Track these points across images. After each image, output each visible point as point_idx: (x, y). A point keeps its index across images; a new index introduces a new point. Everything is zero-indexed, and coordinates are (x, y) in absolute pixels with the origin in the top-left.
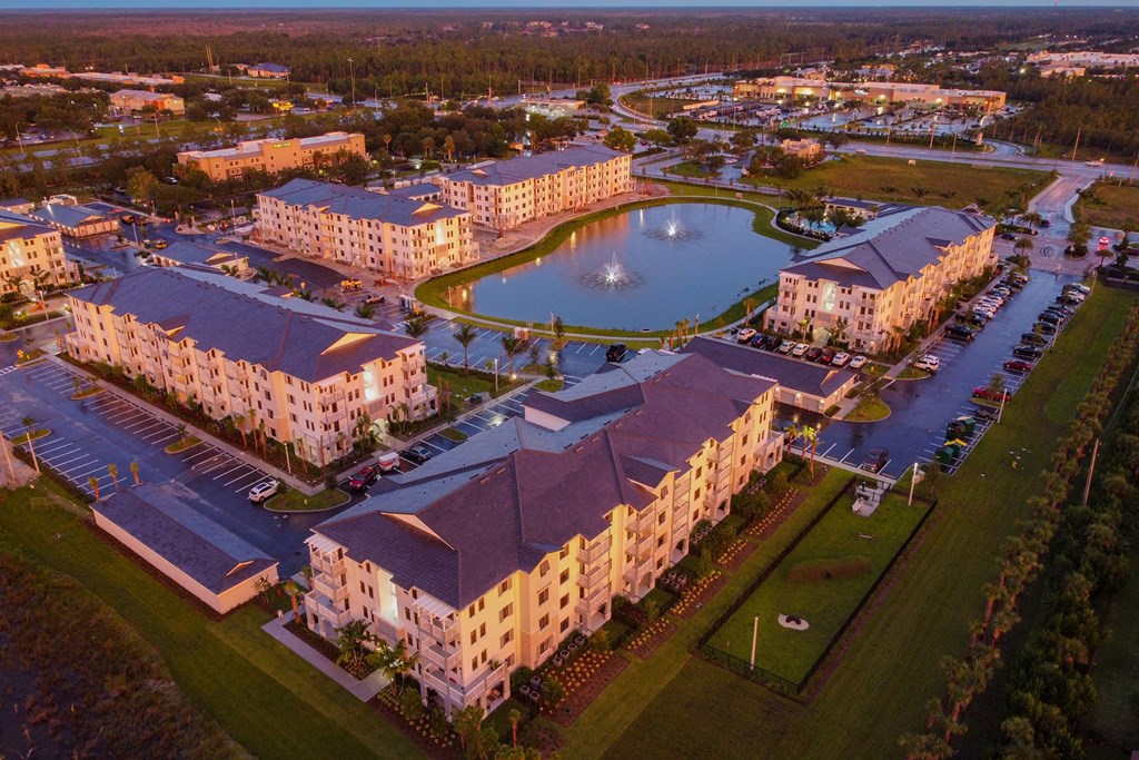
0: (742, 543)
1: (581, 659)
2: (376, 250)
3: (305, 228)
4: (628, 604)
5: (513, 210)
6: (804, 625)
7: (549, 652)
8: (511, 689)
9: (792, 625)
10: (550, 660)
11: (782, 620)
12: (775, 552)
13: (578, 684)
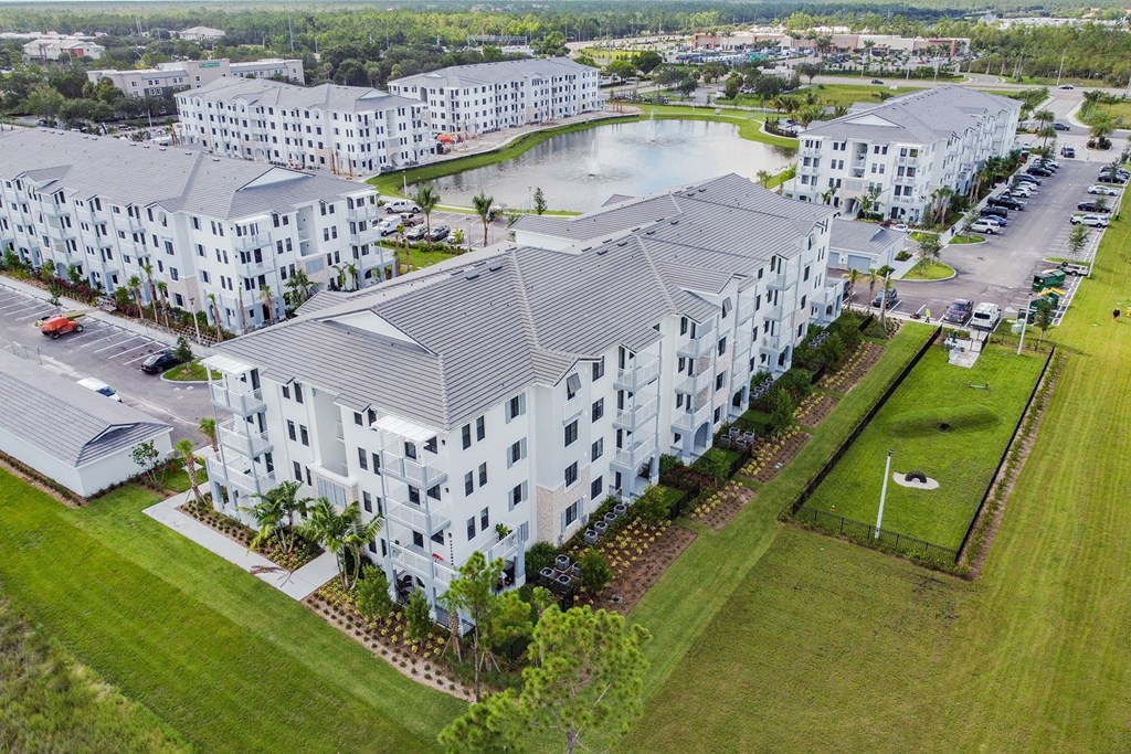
0: (817, 396)
1: (625, 532)
2: (315, 145)
3: (232, 127)
4: (680, 465)
5: (473, 116)
6: (932, 484)
7: (576, 525)
8: (526, 570)
9: (916, 484)
10: (580, 534)
11: (900, 479)
12: (864, 405)
13: (627, 564)
